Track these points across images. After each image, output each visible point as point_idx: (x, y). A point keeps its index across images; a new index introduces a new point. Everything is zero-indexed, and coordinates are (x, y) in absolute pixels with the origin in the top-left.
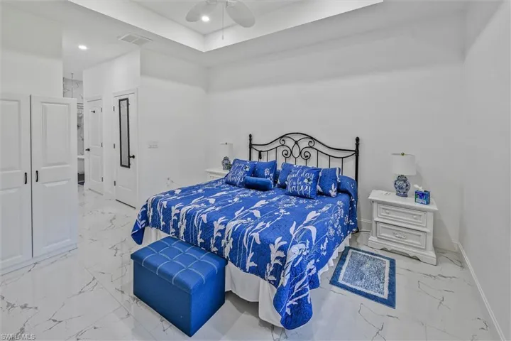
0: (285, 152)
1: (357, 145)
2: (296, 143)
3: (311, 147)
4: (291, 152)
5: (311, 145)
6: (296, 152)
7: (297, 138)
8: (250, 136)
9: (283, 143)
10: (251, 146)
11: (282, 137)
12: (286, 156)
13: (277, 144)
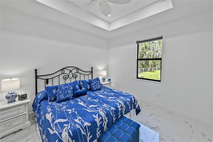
0: (65, 77)
1: (92, 70)
2: (71, 71)
3: (77, 72)
4: (68, 76)
5: (77, 71)
6: (71, 76)
7: (71, 69)
8: (36, 70)
9: (63, 72)
10: (37, 77)
11: (63, 69)
12: (65, 79)
13: (60, 73)
